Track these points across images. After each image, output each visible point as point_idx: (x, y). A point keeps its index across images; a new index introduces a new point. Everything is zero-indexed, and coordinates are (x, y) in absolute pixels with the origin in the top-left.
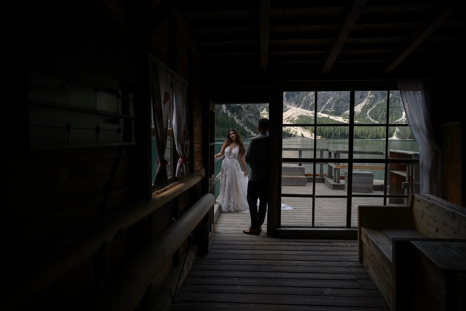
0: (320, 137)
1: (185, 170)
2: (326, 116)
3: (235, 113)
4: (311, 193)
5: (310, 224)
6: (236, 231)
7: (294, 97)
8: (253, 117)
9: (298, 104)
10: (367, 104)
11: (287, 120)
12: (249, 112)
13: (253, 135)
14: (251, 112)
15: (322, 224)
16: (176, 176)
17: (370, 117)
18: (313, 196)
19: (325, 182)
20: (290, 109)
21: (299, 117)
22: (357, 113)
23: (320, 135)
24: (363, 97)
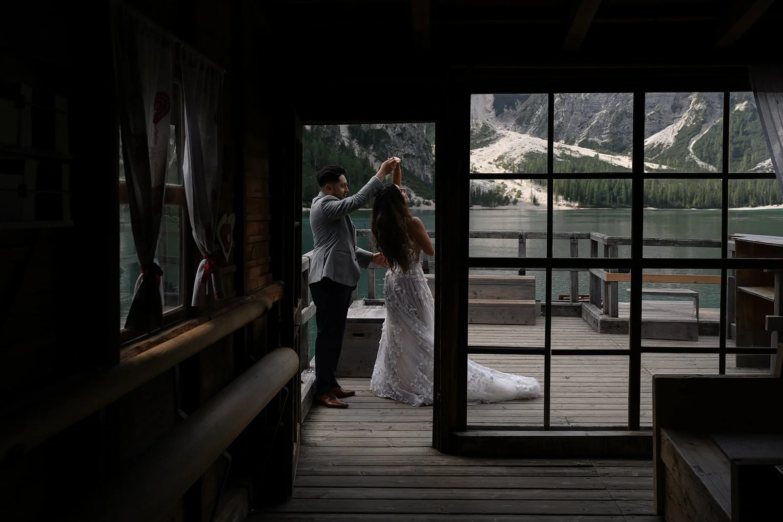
0: (577, 204)
1: (214, 290)
2: (591, 153)
3: (371, 148)
4: (541, 344)
5: (540, 421)
6: (355, 440)
7: (514, 108)
8: (413, 157)
9: (524, 125)
10: (688, 125)
11: (498, 163)
12: (405, 145)
13: (416, 201)
14: (411, 145)
15: (569, 419)
16: (192, 305)
17: (697, 156)
18: (546, 352)
19: (584, 315)
20: (503, 136)
21: (525, 156)
22: (665, 146)
23: (576, 201)
24: (679, 109)
